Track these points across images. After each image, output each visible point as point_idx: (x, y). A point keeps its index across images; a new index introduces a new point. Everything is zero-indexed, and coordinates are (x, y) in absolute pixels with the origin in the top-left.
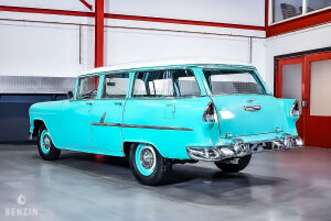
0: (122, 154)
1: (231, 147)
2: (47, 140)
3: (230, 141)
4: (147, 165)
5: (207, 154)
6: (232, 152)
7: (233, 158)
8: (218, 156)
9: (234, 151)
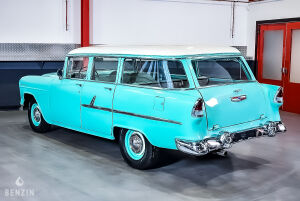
0: (112, 137)
1: (217, 139)
2: (37, 112)
3: (217, 133)
4: (136, 149)
5: (195, 147)
6: (218, 144)
7: (219, 150)
8: (205, 149)
9: (220, 142)
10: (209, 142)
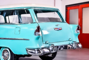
1: (48, 48)
3: (47, 45)
5: (36, 52)
7: (49, 54)
8: (42, 52)
9: (50, 50)
10: (44, 49)
